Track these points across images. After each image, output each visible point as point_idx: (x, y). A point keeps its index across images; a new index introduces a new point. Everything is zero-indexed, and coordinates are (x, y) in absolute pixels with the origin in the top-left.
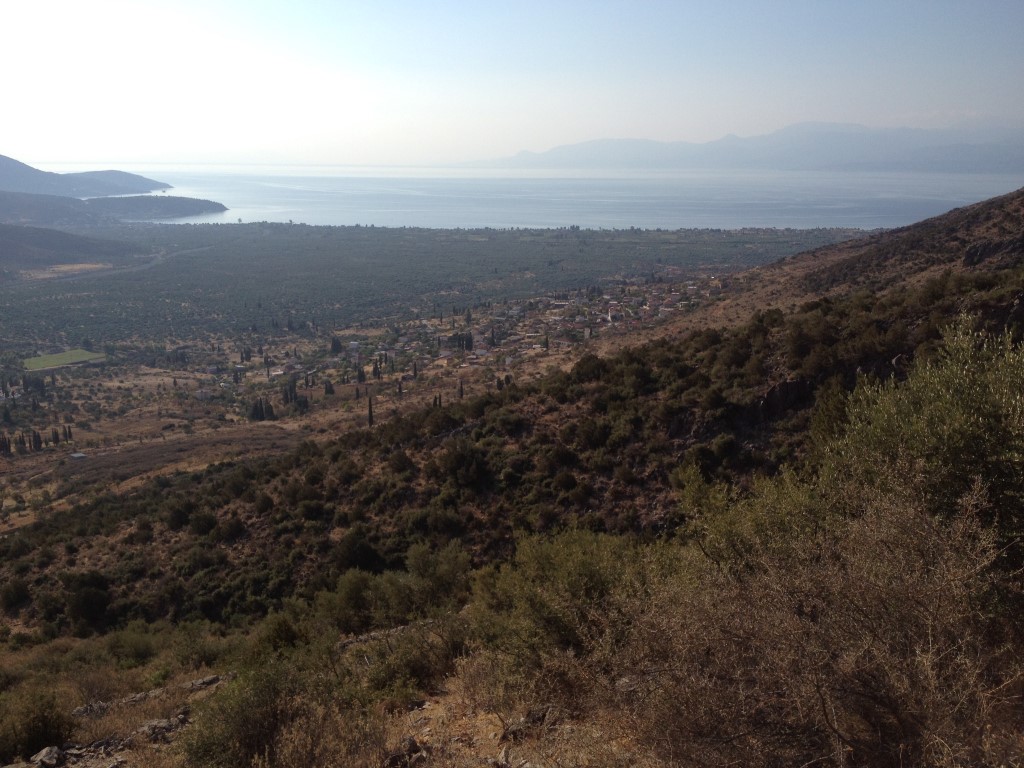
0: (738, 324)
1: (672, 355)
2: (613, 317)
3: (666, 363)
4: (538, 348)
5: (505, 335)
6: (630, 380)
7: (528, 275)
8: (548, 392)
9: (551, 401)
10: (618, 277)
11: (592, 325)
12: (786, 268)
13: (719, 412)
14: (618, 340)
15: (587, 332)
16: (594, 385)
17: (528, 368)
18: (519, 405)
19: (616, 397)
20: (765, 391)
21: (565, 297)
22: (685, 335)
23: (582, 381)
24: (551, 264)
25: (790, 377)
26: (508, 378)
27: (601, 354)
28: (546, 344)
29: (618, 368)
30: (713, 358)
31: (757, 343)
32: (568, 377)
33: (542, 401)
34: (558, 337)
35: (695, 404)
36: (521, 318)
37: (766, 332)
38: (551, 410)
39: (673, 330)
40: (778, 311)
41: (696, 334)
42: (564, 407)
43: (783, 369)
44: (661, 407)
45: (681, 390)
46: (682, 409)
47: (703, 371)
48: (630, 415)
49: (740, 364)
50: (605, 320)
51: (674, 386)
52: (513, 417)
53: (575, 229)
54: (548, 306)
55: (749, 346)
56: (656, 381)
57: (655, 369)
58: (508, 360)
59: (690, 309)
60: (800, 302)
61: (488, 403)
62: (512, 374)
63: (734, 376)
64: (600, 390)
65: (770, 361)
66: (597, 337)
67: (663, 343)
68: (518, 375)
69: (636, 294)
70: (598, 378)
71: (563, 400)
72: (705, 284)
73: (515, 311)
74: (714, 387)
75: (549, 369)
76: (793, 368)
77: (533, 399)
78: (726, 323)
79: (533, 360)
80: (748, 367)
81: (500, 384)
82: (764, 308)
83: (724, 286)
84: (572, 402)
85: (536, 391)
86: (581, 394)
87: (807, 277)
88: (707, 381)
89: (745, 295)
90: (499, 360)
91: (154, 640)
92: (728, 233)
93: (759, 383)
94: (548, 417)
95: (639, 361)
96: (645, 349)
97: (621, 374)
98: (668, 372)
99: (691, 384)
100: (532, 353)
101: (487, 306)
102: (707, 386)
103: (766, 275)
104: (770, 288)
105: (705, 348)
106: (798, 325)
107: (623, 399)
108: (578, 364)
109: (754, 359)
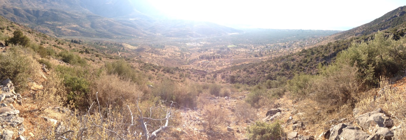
0: (326, 44)
1: (316, 49)
2: (307, 43)
3: (316, 50)
4: (296, 48)
5: (291, 46)
6: (310, 53)
7: (295, 36)
8: (298, 54)
9: (298, 56)
10: (308, 37)
11: (304, 44)
12: (332, 36)
13: (323, 57)
14: (308, 47)
15: (303, 45)
16: (305, 53)
17: (295, 51)
18: (293, 56)
19: (308, 55)
20: (330, 54)
21: (300, 40)
22: (318, 46)
23: (303, 53)
24: (298, 35)
25: (333, 52)
26: (291, 52)
27: (305, 49)
28: (297, 47)
29: (308, 51)
30: (322, 49)
31: (328, 47)
32: (301, 52)
33: (297, 56)
34: (299, 46)
35: (320, 56)
36: (293, 43)
37: (330, 46)
38: (298, 57)
39: (316, 45)
40: (331, 42)
41: (320, 46)
42: (300, 57)
43: (332, 51)
44: (315, 57)
45: (318, 54)
46: (318, 57)
47: (321, 51)
48: (310, 58)
49: (326, 50)
50: (306, 44)
51: (317, 54)
52: (292, 58)
53: (301, 29)
54: (297, 41)
55: (327, 48)
56: (314, 53)
57: (314, 51)
58: (292, 50)
59: (319, 42)
60: (334, 41)
61: (289, 56)
62: (292, 52)
63: (325, 52)
64: (306, 54)
65: (330, 50)
66: (305, 46)
67: (315, 47)
68: (293, 52)
69: (311, 40)
70: (305, 52)
71: (300, 56)
72: (321, 38)
73: (292, 42)
74: (322, 54)
75: (298, 51)
76: (334, 51)
77: (295, 55)
78: (324, 44)
79: (295, 50)
80: (327, 50)
81: (290, 53)
82: (329, 42)
83: (324, 39)
84: (301, 56)
85: (296, 54)
86: (303, 55)
87: (335, 37)
88: (321, 53)
89: (327, 40)
90: (290, 50)
91: (240, 86)
92: (324, 31)
93: (329, 53)
94: (298, 58)
95: (311, 50)
96: (312, 48)
97: (309, 52)
98: (316, 51)
99: (319, 53)
100: (295, 48)
101: (288, 41)
102: (321, 54)
103: (329, 37)
104: (330, 39)
105: (321, 48)
106: (334, 44)
107: (309, 56)
108: (302, 50)
109: (328, 49)
